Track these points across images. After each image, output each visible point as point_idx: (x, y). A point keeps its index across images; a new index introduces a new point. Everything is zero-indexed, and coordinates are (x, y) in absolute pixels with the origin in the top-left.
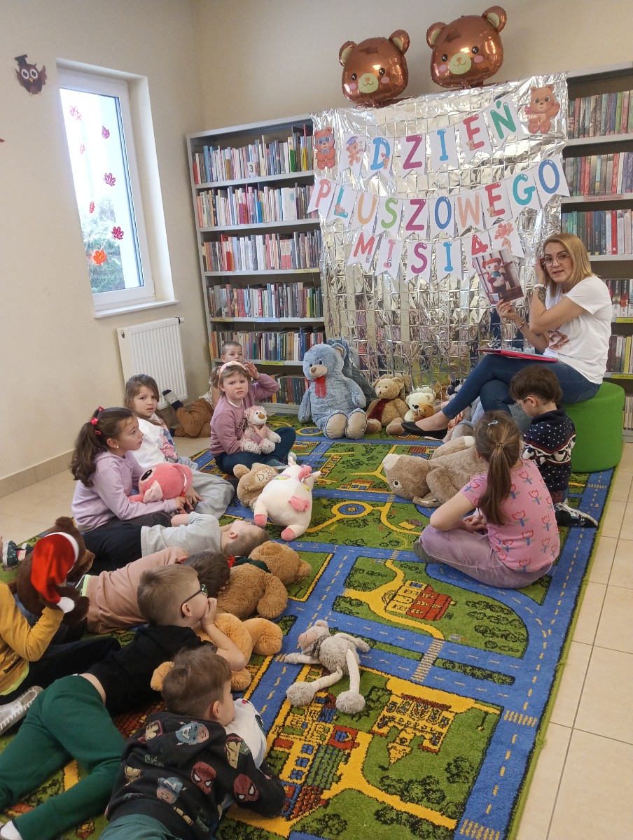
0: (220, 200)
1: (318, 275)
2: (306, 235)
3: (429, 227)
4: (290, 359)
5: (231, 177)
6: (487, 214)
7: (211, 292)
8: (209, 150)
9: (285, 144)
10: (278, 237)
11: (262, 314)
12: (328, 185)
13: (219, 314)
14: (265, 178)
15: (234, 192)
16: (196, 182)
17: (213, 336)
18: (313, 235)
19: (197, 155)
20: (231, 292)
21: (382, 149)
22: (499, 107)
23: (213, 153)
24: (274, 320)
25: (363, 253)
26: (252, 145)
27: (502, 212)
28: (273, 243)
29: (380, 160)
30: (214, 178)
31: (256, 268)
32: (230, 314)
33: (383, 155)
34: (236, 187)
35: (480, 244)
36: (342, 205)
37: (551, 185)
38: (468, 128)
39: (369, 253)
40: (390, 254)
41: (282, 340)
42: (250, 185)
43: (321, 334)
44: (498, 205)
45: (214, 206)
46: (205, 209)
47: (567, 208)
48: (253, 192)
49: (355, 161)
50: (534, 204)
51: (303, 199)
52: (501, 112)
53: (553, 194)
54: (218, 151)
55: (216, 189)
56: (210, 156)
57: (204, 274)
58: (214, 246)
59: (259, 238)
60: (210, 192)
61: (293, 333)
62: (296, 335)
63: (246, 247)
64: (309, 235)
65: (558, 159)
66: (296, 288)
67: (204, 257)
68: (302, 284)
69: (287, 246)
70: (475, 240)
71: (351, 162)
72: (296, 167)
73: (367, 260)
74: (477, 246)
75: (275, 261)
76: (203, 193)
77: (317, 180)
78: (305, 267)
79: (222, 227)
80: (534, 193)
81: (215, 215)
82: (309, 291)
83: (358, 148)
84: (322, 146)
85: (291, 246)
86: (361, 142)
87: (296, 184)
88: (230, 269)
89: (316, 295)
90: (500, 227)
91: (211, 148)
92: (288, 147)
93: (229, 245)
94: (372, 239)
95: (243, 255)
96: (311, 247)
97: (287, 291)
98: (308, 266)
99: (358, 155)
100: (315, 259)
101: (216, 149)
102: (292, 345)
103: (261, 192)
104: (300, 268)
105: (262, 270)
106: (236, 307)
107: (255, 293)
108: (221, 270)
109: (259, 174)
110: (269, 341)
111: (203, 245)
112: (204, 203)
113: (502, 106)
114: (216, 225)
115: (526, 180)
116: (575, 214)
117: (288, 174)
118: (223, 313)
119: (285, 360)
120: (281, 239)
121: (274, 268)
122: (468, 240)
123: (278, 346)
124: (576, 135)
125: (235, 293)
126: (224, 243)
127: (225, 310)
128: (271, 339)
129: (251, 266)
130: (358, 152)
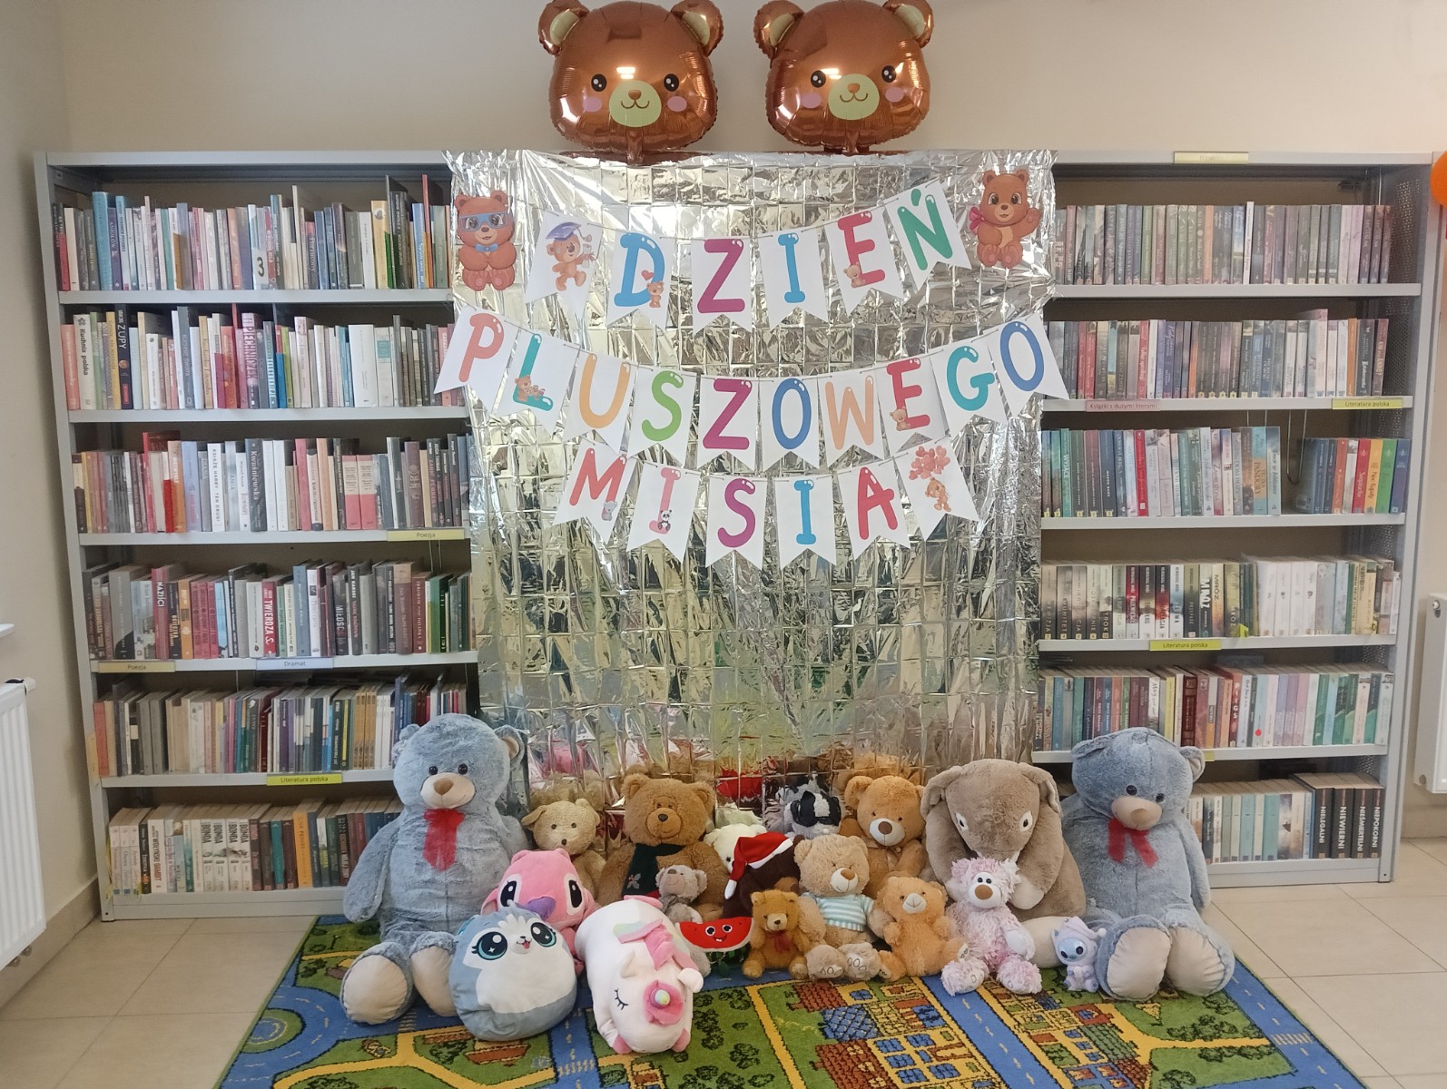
0: (143, 339)
1: (465, 544)
2: (424, 447)
3: (759, 445)
4: (363, 765)
5: (188, 278)
6: (891, 424)
7: (98, 589)
8: (112, 204)
9: (364, 217)
10: (338, 449)
11: (274, 646)
12: (495, 330)
13: (126, 649)
14: (296, 291)
15: (195, 323)
16: (62, 284)
17: (99, 715)
18: (444, 445)
19: (68, 211)
20: (172, 591)
21: (645, 262)
22: (916, 202)
23: (125, 214)
24: (317, 661)
25: (595, 495)
26: (259, 205)
27: (924, 420)
28: (318, 463)
29: (639, 285)
30: (127, 280)
31: (261, 527)
32: (164, 650)
33: (646, 275)
34: (198, 312)
35: (876, 487)
36: (536, 378)
37: (1027, 373)
38: (849, 237)
39: (612, 496)
40: (665, 502)
41: (338, 716)
42: (245, 308)
43: (465, 692)
44: (914, 407)
45: (125, 354)
46: (90, 361)
47: (1052, 421)
48: (259, 326)
49: (570, 281)
50: (992, 410)
51: (416, 357)
52: (922, 213)
53: (1031, 393)
54: (144, 210)
55: (132, 311)
56: (114, 220)
57: (75, 542)
58: (118, 463)
59: (274, 451)
60: (110, 316)
61: (372, 694)
62: (384, 699)
63: (228, 469)
64: (433, 446)
65: (1035, 321)
66: (390, 577)
67: (79, 493)
68: (407, 567)
69: (363, 474)
70: (865, 478)
71: (561, 283)
72: (400, 277)
73: (606, 515)
74: (870, 493)
75: (321, 505)
76: (86, 317)
77: (463, 315)
78: (419, 524)
79: (151, 412)
80: (993, 389)
81: (126, 377)
82: (429, 588)
85: (376, 472)
87: (397, 319)
88: (171, 527)
89: (451, 598)
90: (921, 453)
91: (120, 200)
92: (374, 223)
93: (168, 463)
95: (216, 491)
96: (438, 477)
97: (360, 588)
98: (428, 523)
100: (451, 505)
101: (135, 203)
102: (370, 727)
103: (285, 329)
104: (403, 527)
105: (280, 530)
106: (186, 631)
107: (254, 590)
108: (140, 530)
109: (280, 283)
110: (296, 719)
111: (76, 459)
112: (88, 344)
114: (128, 405)
115: (974, 359)
117: (373, 286)
118: (138, 647)
119: (347, 768)
120: (343, 452)
121: (320, 527)
122: (849, 480)
123: (327, 733)
124: (1070, 278)
125: (184, 594)
126: (153, 457)
127: (144, 641)
128: (300, 712)
129: (245, 519)
130: (579, 261)
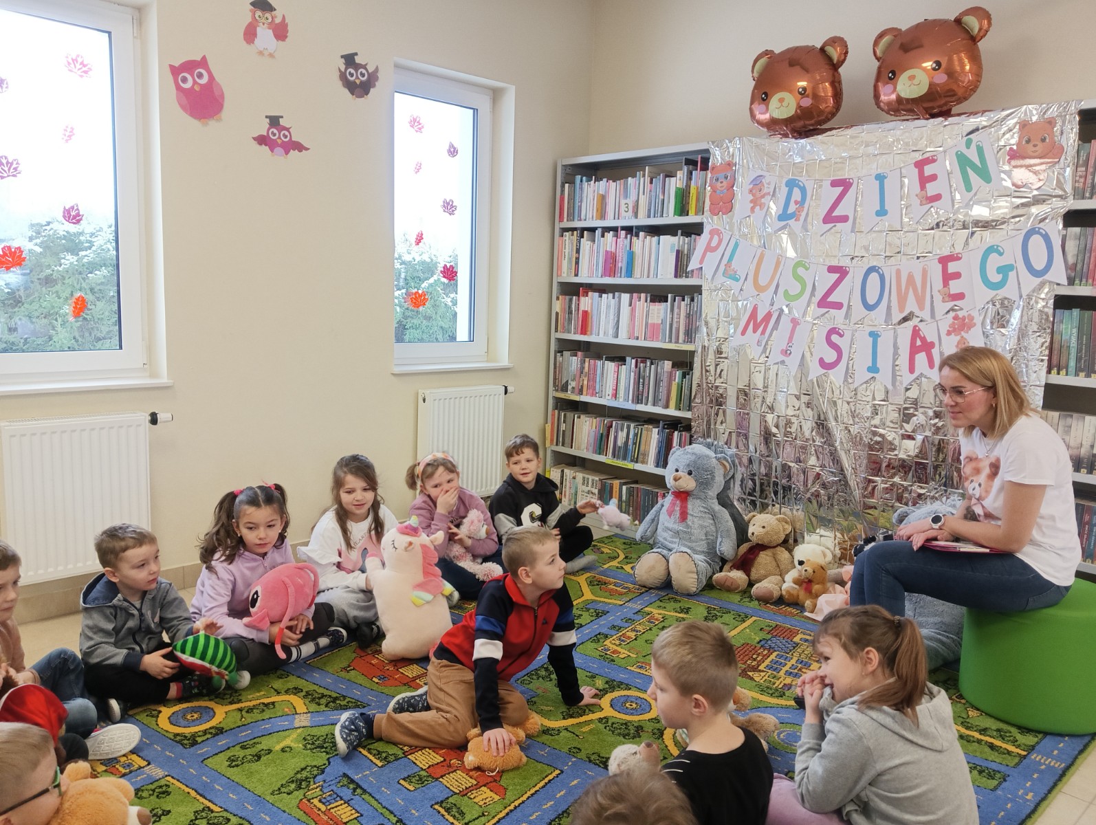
0: (586, 243)
1: (692, 353)
2: (683, 300)
3: (849, 306)
4: (643, 462)
5: (602, 216)
6: (938, 298)
7: (559, 359)
8: (581, 181)
9: (673, 179)
10: (649, 299)
11: (615, 396)
12: (719, 237)
13: (564, 388)
14: (643, 220)
15: (603, 236)
16: (561, 219)
17: (553, 415)
18: (692, 300)
19: (567, 185)
20: (583, 362)
21: (797, 195)
22: (968, 146)
23: (585, 184)
24: (630, 406)
25: (755, 331)
26: (633, 177)
27: (960, 296)
28: (642, 303)
29: (792, 208)
30: (583, 217)
31: (616, 336)
32: (577, 390)
33: (796, 203)
34: (606, 230)
35: (923, 339)
36: (734, 264)
37: (1039, 265)
38: (921, 173)
39: (763, 333)
40: (791, 339)
41: (636, 435)
42: (623, 228)
43: (688, 435)
44: (955, 287)
45: (578, 251)
46: (567, 254)
47: (1063, 303)
48: (626, 237)
49: (758, 208)
50: (1009, 291)
51: (686, 252)
52: (972, 155)
53: (1040, 280)
54: (592, 182)
55: (583, 229)
56: (581, 189)
57: (554, 335)
58: (571, 300)
59: (625, 297)
60: (575, 232)
61: (651, 427)
62: (655, 431)
63: (608, 307)
64: (687, 299)
65: (1056, 227)
66: (663, 368)
67: (557, 314)
68: (670, 363)
69: (659, 312)
70: (916, 332)
71: (752, 209)
72: (683, 210)
73: (759, 343)
74: (919, 343)
75: (639, 330)
76: (567, 234)
77: (706, 230)
78: (677, 342)
79: (583, 278)
80: (1012, 275)
81: (577, 263)
82: (678, 374)
83: (765, 190)
84: (719, 184)
85: (662, 312)
86: (769, 184)
87: (679, 232)
88: (584, 332)
89: (686, 381)
90: (956, 318)
91: (584, 178)
92: (676, 182)
93: (587, 302)
94: (769, 315)
95: (603, 317)
96: (688, 316)
97: (650, 370)
98: (680, 341)
99: (763, 200)
100: (690, 334)
101: (589, 180)
102: (648, 443)
103: (635, 238)
104: (670, 341)
105: (623, 340)
106: (585, 382)
107: (611, 366)
108: (575, 334)
109: (636, 215)
110: (620, 433)
111: (558, 299)
112: (567, 246)
113: (973, 146)
114: (576, 275)
115: (1001, 254)
116: (1076, 312)
117: (671, 218)
118: (570, 387)
119: (637, 462)
120: (651, 301)
121: (637, 338)
122: (906, 330)
123: (630, 442)
124: (1087, 195)
125: (587, 364)
126: (582, 299)
127: (572, 384)
128: (622, 430)
129: (611, 332)
130: (763, 197)
